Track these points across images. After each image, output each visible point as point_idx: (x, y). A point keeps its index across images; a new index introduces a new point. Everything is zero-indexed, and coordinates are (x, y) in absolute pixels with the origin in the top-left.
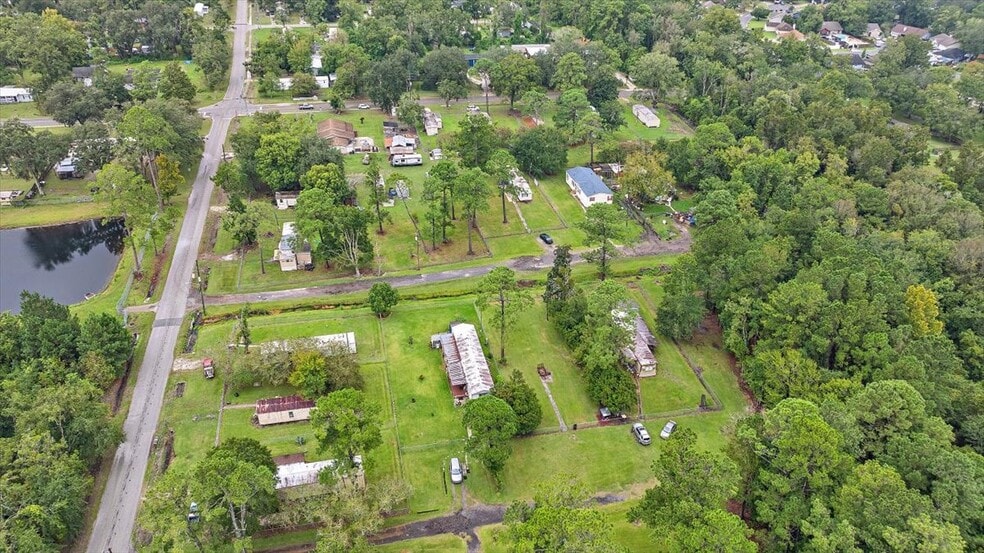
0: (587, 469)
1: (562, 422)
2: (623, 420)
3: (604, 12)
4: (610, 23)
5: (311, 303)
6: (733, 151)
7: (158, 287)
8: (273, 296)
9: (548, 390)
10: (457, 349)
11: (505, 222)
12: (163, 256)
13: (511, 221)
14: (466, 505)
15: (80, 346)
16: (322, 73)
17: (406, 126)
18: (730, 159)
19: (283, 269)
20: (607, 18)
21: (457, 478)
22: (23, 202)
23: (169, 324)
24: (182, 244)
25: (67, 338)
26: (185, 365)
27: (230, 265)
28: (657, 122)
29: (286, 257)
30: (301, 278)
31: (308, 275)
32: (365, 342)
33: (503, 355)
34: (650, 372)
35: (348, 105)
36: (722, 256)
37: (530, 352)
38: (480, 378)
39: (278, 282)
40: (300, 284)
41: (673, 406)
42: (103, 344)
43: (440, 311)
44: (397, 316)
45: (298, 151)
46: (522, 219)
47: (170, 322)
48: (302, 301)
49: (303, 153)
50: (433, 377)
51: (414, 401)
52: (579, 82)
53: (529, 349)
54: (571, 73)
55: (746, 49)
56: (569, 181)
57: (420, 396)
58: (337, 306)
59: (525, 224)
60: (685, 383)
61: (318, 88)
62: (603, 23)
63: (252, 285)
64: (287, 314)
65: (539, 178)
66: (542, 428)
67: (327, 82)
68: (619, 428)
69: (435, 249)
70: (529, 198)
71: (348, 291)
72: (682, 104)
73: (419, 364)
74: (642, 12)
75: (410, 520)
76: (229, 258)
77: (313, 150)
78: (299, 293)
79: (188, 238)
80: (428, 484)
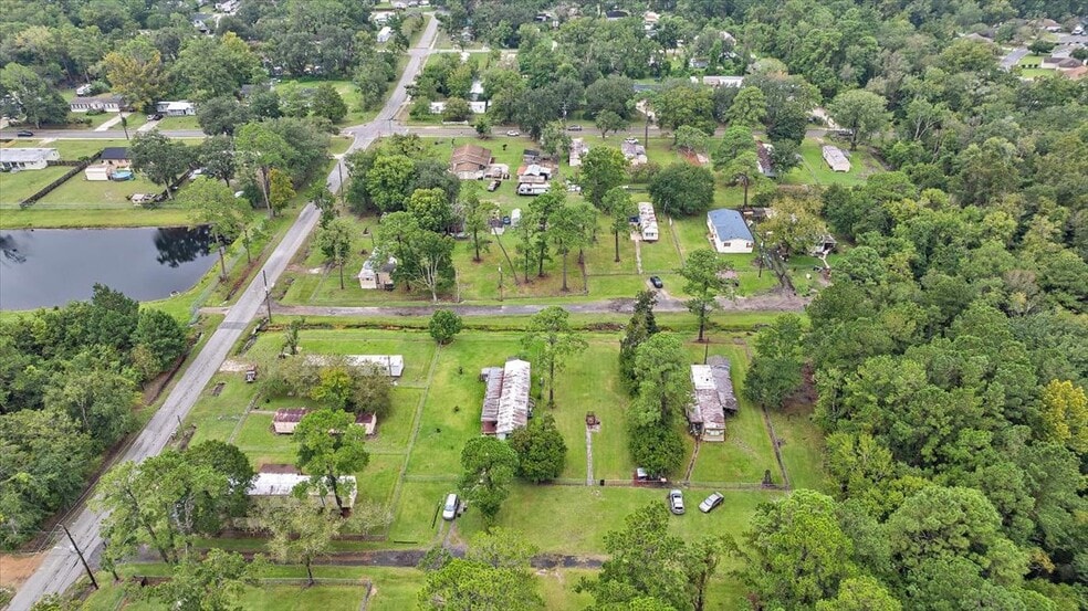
0: (598, 529)
1: (590, 475)
2: (661, 484)
3: (817, 44)
4: (822, 56)
5: (377, 322)
6: (909, 204)
7: (238, 293)
8: (343, 312)
9: (589, 440)
10: (502, 385)
11: (617, 260)
12: (253, 264)
13: (625, 260)
14: (448, 543)
15: (133, 337)
16: (481, 98)
17: (548, 155)
18: (900, 213)
19: (363, 287)
20: (820, 50)
21: (449, 514)
22: (152, 204)
23: (233, 328)
24: (277, 254)
25: (124, 330)
26: (231, 367)
27: (314, 278)
28: (846, 166)
29: (367, 276)
30: (377, 297)
31: (386, 295)
32: (414, 367)
33: (551, 397)
34: (716, 437)
35: (496, 131)
36: (833, 320)
37: (587, 398)
38: (512, 418)
39: (352, 298)
40: (372, 303)
41: (731, 477)
42: (154, 338)
43: (507, 344)
44: (460, 343)
45: (410, 174)
46: (639, 259)
47: (235, 326)
48: (368, 320)
49: (415, 176)
50: (468, 411)
51: (438, 431)
52: (755, 119)
53: (585, 395)
54: (746, 109)
55: (987, 89)
56: (709, 223)
57: (447, 427)
58: (402, 327)
59: (640, 265)
60: (755, 454)
61: (471, 113)
62: (814, 55)
63: (326, 300)
64: (349, 331)
65: (675, 217)
66: (565, 477)
67: (484, 108)
68: (654, 491)
69: (527, 281)
70: (655, 237)
71: (418, 315)
72: (884, 147)
73: (460, 395)
74: (863, 45)
75: (381, 547)
76: (315, 271)
77: (425, 174)
78: (370, 312)
79: (283, 250)
80: (418, 516)
